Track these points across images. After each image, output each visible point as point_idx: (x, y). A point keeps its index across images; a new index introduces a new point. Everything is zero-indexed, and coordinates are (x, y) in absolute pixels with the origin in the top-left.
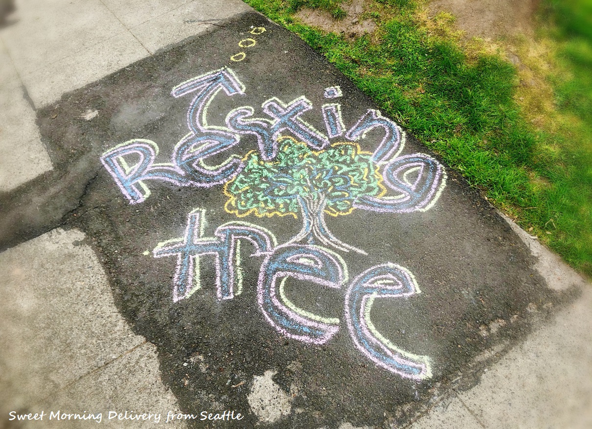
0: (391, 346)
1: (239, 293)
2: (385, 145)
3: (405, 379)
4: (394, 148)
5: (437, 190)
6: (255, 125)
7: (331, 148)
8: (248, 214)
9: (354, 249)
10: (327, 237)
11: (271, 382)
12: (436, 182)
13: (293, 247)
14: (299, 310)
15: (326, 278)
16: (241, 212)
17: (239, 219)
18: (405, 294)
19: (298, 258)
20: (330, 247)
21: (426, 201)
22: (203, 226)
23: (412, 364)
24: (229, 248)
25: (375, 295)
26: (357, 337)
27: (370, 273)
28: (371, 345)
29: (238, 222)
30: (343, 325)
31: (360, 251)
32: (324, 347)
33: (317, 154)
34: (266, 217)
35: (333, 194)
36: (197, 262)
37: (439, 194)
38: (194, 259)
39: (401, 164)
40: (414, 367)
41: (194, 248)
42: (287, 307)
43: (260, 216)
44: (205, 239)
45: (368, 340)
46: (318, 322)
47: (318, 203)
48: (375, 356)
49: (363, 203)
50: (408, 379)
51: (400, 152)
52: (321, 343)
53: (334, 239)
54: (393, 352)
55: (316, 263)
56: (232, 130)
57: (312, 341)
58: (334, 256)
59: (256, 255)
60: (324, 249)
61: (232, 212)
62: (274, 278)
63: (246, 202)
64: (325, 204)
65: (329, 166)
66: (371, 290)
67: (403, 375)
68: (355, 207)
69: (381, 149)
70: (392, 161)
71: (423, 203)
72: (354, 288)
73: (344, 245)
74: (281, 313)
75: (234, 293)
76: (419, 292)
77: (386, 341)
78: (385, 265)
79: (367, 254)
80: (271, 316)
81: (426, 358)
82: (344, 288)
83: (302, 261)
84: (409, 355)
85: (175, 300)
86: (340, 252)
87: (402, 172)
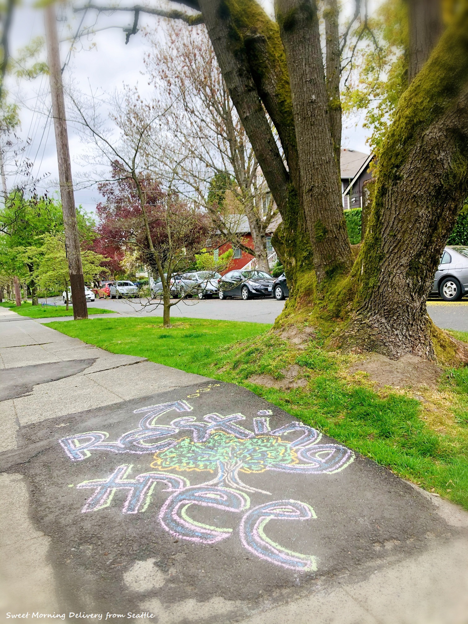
0: (279, 547)
1: (143, 510)
2: (303, 439)
3: (288, 569)
4: (311, 441)
5: (344, 463)
6: (193, 425)
7: (255, 438)
8: (170, 468)
9: (260, 491)
10: (238, 483)
11: (152, 565)
12: (344, 459)
13: (204, 488)
14: (196, 523)
15: (228, 506)
16: (163, 467)
17: (160, 471)
18: (301, 518)
19: (206, 494)
20: (239, 489)
21: (334, 468)
22: (127, 473)
23: (297, 560)
24: (145, 486)
25: (272, 517)
26: (247, 540)
27: (271, 504)
28: (260, 546)
29: (159, 473)
30: (236, 533)
31: (264, 492)
32: (211, 546)
33: (242, 441)
34: (185, 471)
35: (250, 461)
36: (113, 492)
37: (346, 466)
38: (111, 491)
39: (314, 449)
40: (299, 562)
41: (114, 484)
42: (185, 520)
43: (180, 470)
44: (126, 480)
45: (257, 543)
46: (212, 530)
47: (235, 465)
48: (261, 553)
49: (276, 467)
50: (292, 570)
51: (315, 443)
52: (210, 542)
53: (244, 485)
54: (280, 551)
55: (221, 496)
56: (174, 427)
57: (201, 541)
58: (240, 494)
59: (168, 490)
60: (233, 490)
61: (156, 467)
62: (179, 504)
63: (170, 463)
64: (241, 466)
65: (250, 447)
66: (269, 514)
67: (286, 566)
68: (267, 469)
69: (299, 441)
70: (307, 447)
71: (330, 470)
72: (253, 512)
73: (251, 488)
74: (178, 524)
75: (138, 510)
76: (315, 517)
77: (274, 544)
78: (287, 501)
79: (271, 494)
80: (167, 525)
81: (313, 558)
82: (243, 512)
83: (208, 495)
84: (297, 554)
85: (83, 511)
86: (246, 492)
87: (316, 453)
